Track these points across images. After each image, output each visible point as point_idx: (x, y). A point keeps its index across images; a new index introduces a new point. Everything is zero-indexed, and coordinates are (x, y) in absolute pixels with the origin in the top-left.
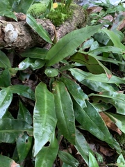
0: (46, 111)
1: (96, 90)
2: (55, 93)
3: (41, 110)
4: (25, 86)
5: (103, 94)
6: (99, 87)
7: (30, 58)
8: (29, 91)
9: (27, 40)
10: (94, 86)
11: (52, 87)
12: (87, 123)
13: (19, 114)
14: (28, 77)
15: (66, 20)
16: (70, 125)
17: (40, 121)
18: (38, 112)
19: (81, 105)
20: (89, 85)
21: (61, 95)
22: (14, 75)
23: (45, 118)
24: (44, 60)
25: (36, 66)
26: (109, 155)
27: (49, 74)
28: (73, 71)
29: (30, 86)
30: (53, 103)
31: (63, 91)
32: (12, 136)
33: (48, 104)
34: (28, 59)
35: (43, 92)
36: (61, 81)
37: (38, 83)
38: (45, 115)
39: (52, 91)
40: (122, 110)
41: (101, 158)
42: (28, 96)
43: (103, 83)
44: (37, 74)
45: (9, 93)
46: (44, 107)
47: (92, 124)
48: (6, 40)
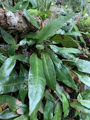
0: (38, 73)
1: (65, 57)
2: (42, 59)
3: (34, 73)
4: (24, 55)
5: (69, 59)
6: (67, 56)
7: (27, 38)
8: (27, 58)
9: (25, 26)
10: (64, 55)
11: (40, 56)
12: (62, 77)
13: (20, 72)
14: (26, 50)
15: (47, 17)
16: (53, 80)
17: (33, 82)
18: (32, 75)
19: (58, 67)
20: (61, 54)
21: (47, 61)
22: (17, 49)
23: (37, 80)
24: (35, 39)
25: (30, 43)
26: (71, 92)
27: (39, 47)
28: (52, 46)
29: (27, 55)
30: (42, 67)
31: (47, 58)
32: (16, 87)
33: (39, 68)
34: (25, 39)
35: (35, 59)
36: (45, 52)
37: (32, 54)
38: (37, 77)
39: (40, 59)
40: (81, 69)
41: (68, 96)
42: (26, 61)
43: (69, 53)
44: (31, 48)
45: (14, 60)
46: (36, 70)
47: (64, 78)
48: (8, 23)
